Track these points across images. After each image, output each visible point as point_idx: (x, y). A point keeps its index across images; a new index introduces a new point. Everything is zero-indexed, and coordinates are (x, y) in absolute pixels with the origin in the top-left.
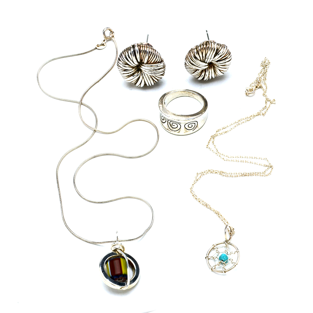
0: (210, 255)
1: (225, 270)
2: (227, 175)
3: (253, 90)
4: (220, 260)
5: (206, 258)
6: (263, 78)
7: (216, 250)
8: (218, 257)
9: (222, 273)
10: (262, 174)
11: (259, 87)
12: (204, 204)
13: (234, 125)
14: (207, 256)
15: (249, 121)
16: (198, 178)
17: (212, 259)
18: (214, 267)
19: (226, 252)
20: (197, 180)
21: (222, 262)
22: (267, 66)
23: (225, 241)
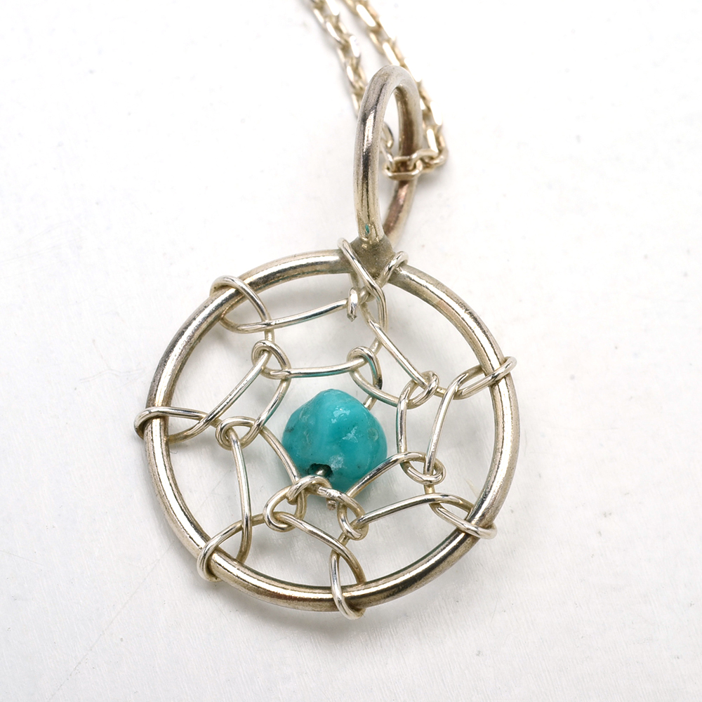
0: (184, 400)
4: (303, 472)
5: (142, 428)
8: (277, 426)
9: (330, 615)
14: (159, 407)
17: (206, 441)
18: (232, 544)
19: (366, 375)
23: (356, 246)
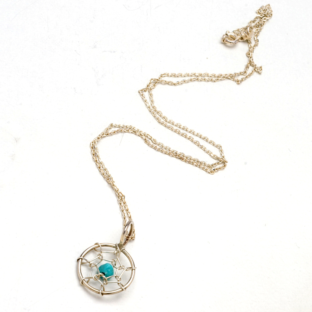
0: (86, 258)
1: (104, 291)
2: (155, 145)
3: (235, 40)
5: (78, 260)
6: (254, 30)
7: (98, 253)
8: (98, 266)
10: (206, 168)
11: (245, 39)
12: (105, 174)
13: (189, 78)
14: (82, 257)
15: (214, 81)
16: (110, 131)
17: (86, 265)
18: (87, 280)
19: (114, 263)
20: (108, 134)
21: (104, 277)
22: (266, 16)
23: (119, 244)
